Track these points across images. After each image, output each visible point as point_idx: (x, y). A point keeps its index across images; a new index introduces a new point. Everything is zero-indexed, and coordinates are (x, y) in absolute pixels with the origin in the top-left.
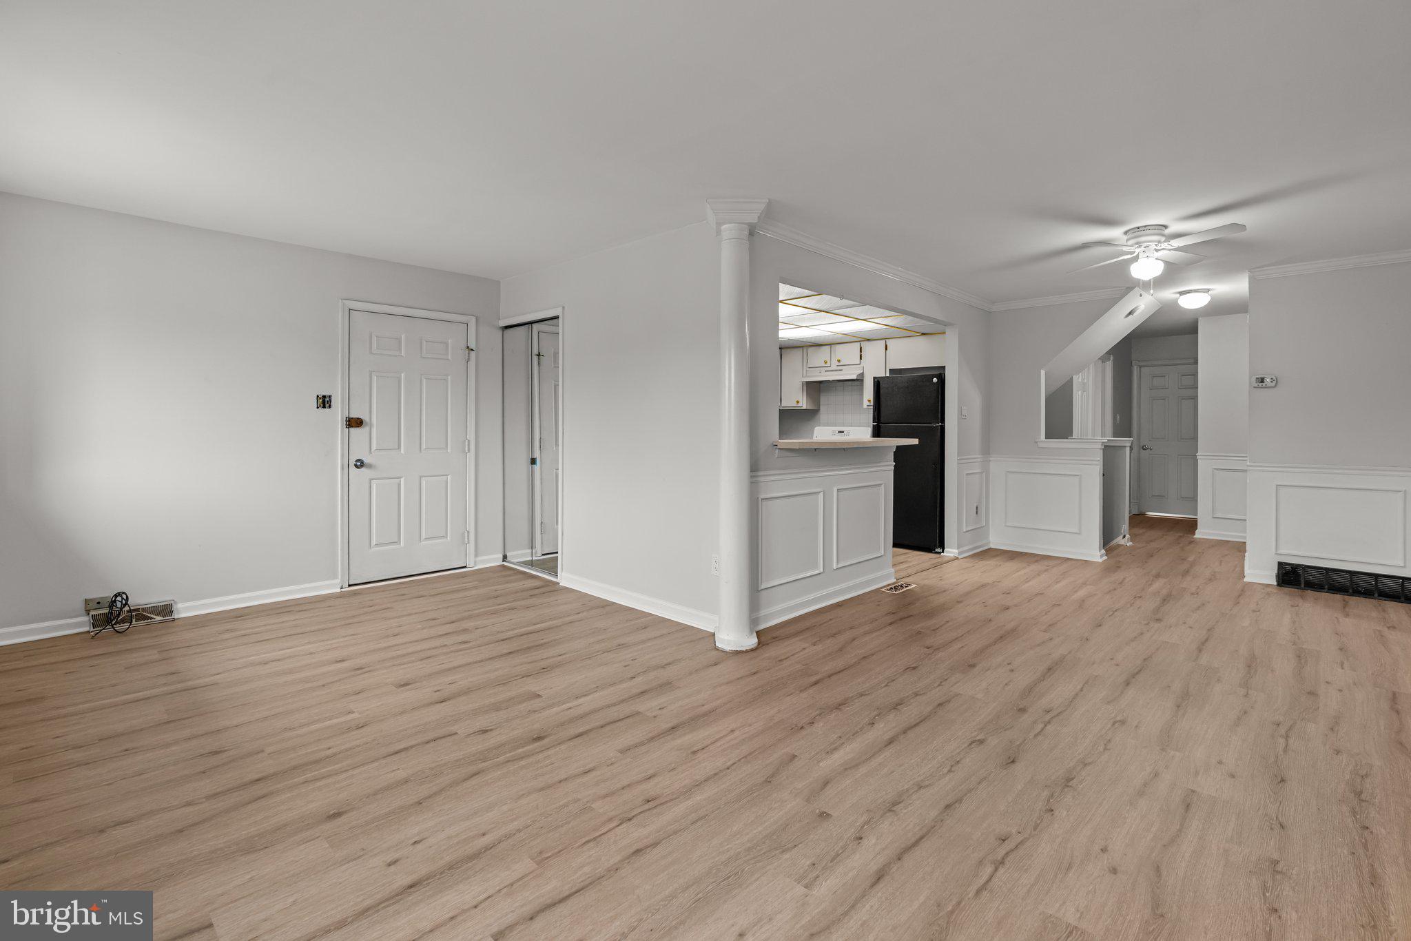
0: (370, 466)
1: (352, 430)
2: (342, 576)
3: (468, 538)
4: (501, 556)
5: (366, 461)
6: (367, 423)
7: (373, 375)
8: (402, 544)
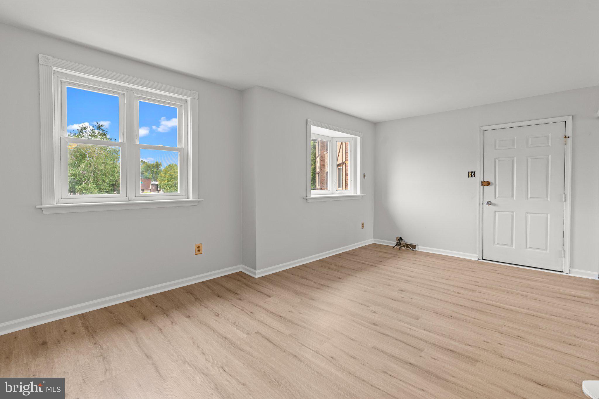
0: (494, 205)
1: (484, 187)
3: (564, 255)
4: (597, 274)
5: (492, 202)
6: (493, 184)
7: (497, 160)
8: (514, 247)
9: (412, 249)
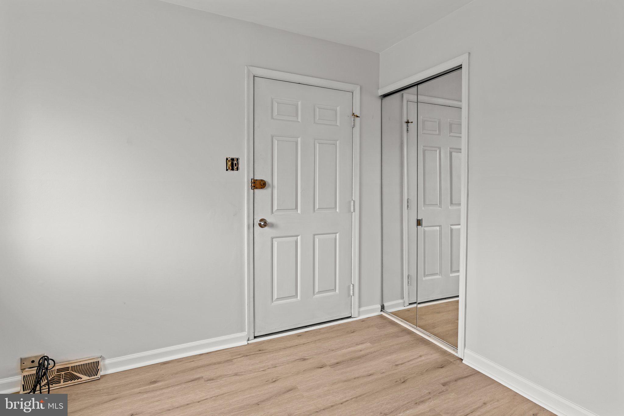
0: (272, 226)
1: (256, 190)
2: (249, 329)
3: (353, 291)
4: (379, 306)
5: (269, 220)
6: (269, 185)
7: (274, 140)
8: (299, 298)
9: (85, 378)
